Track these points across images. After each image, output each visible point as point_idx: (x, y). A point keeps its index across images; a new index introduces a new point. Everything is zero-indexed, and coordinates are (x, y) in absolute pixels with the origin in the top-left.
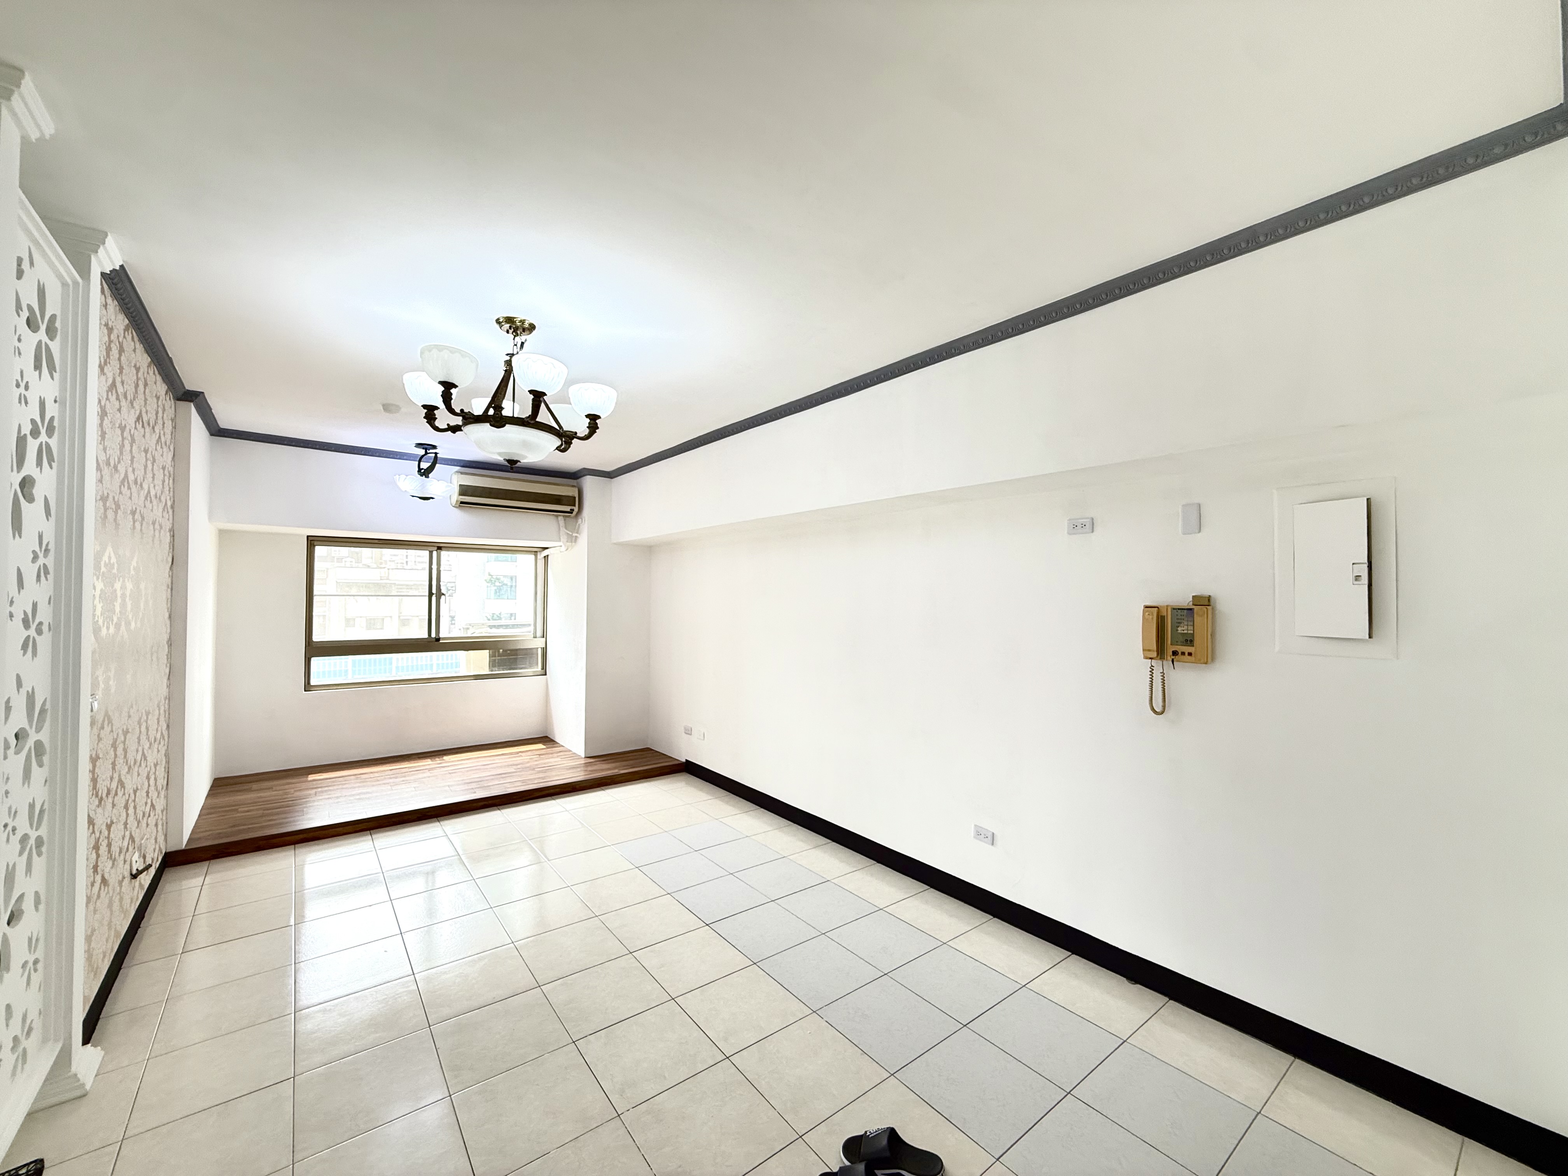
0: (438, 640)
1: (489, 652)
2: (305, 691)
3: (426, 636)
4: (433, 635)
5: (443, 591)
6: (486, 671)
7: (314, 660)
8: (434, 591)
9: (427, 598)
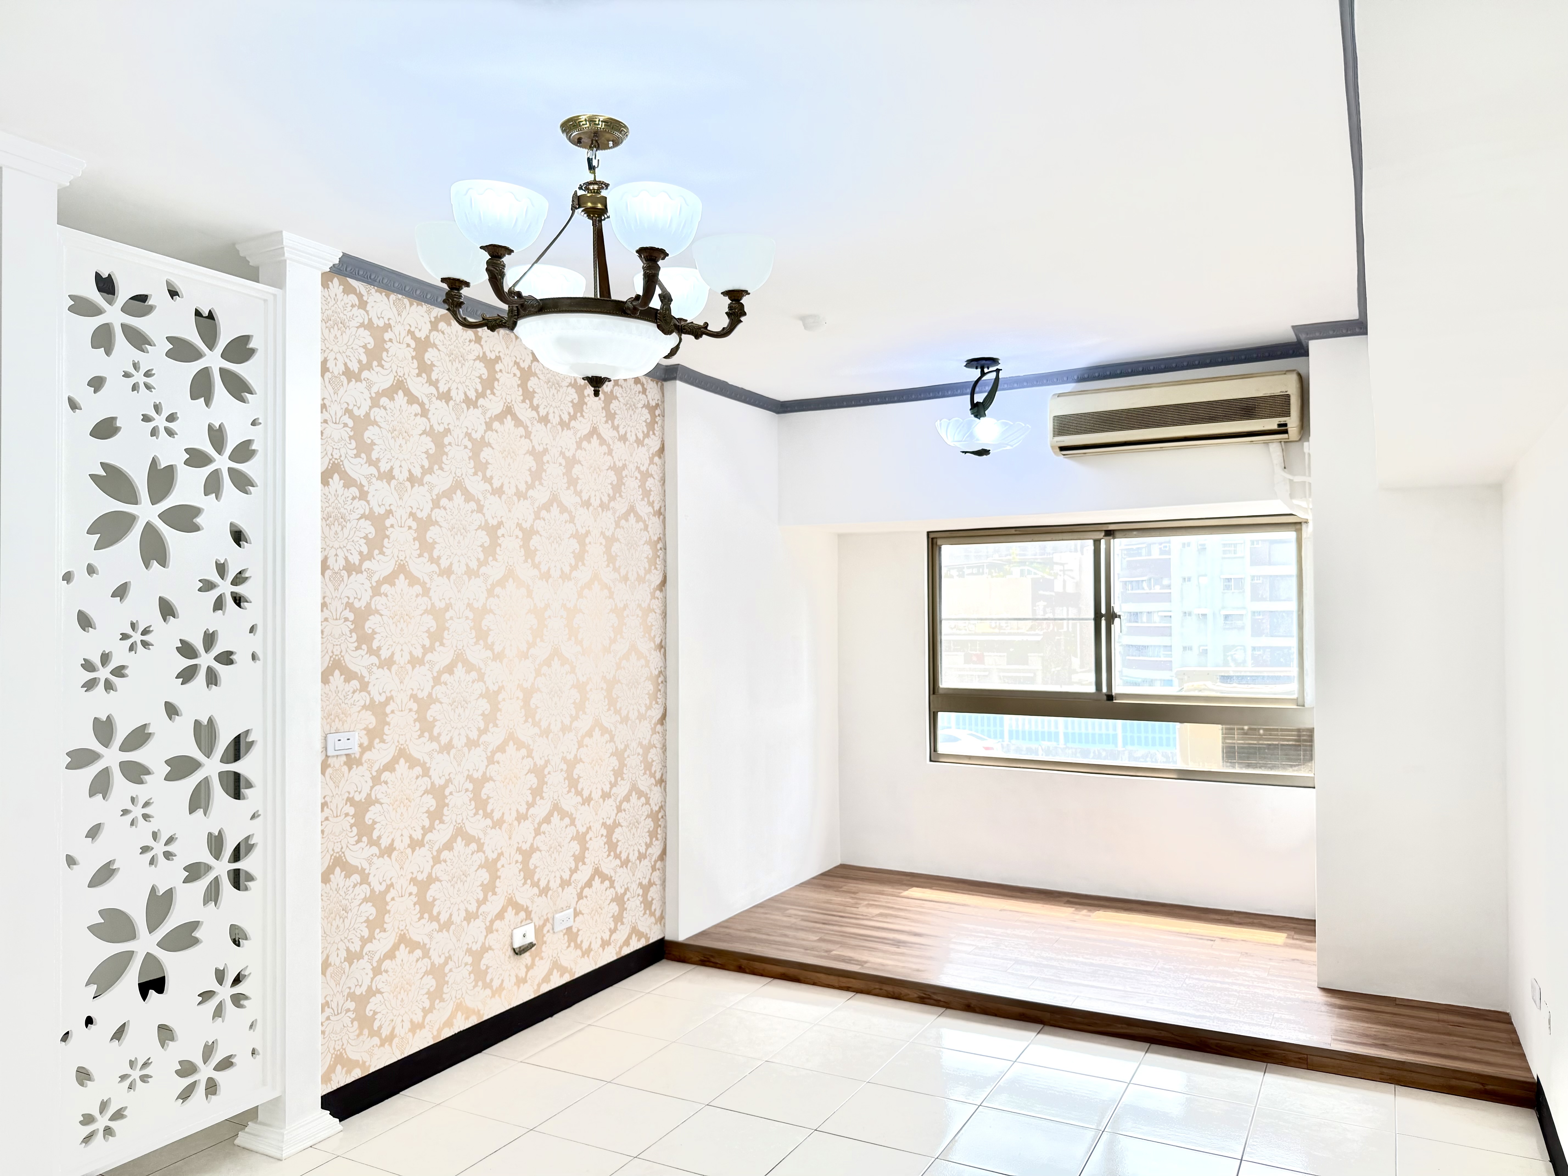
0: (1110, 697)
1: (1222, 729)
2: (931, 761)
3: (1092, 689)
4: (1104, 690)
5: (1117, 608)
6: (1217, 765)
7: (943, 717)
8: (1103, 611)
9: (1092, 624)
